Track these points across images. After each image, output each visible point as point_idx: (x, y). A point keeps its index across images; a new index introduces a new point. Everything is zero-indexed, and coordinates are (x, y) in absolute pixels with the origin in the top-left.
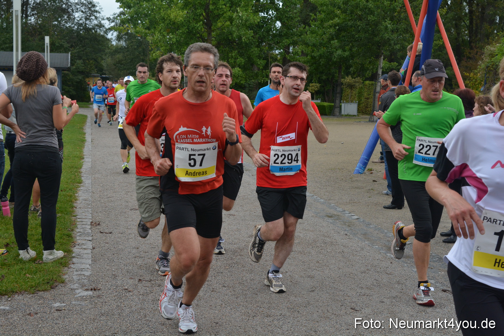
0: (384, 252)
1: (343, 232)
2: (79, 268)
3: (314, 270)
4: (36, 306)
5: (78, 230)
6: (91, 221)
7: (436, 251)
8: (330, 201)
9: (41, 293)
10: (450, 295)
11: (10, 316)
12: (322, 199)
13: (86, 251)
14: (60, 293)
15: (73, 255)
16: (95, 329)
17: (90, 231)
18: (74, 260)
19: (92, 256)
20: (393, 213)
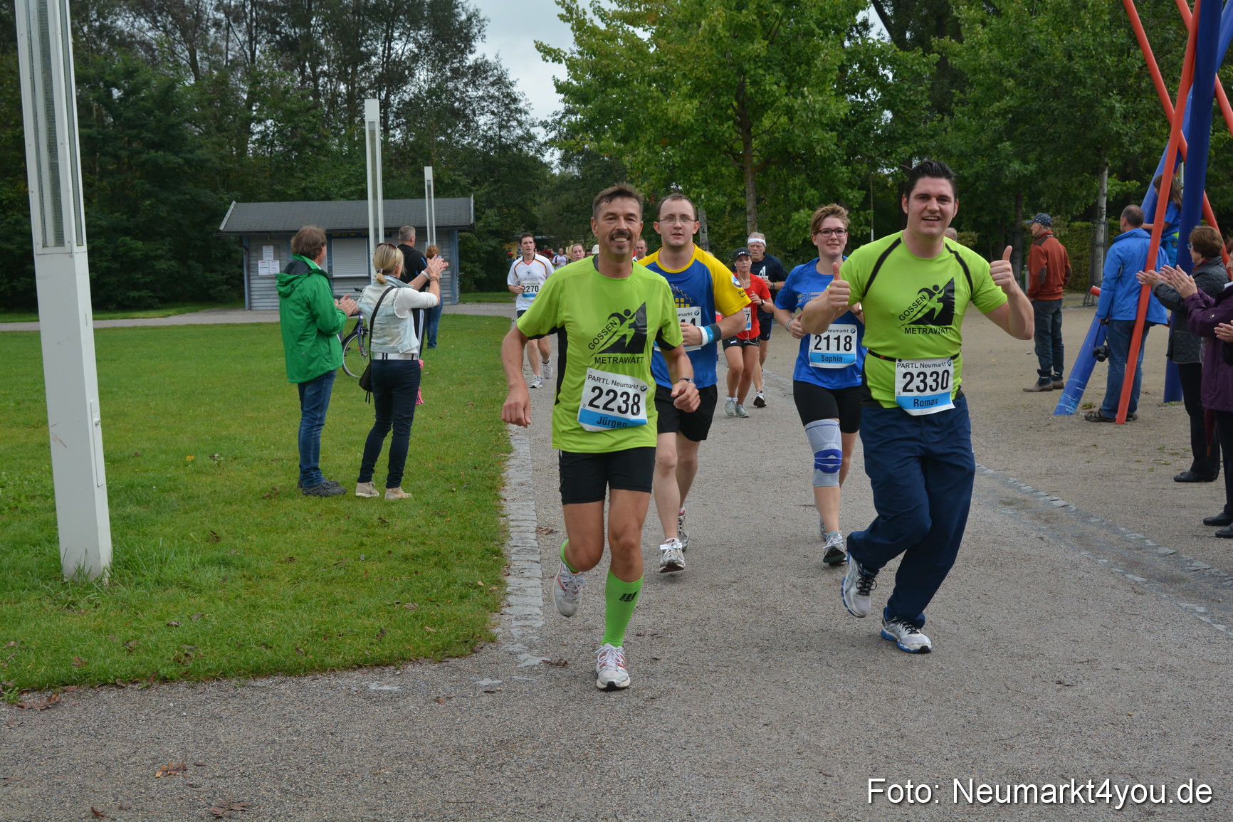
0: (1120, 571)
1: (1034, 534)
2: (521, 613)
3: (980, 611)
4: (447, 686)
5: (512, 543)
6: (536, 524)
7: (1228, 567)
8: (1007, 473)
9: (453, 661)
11: (401, 704)
12: (990, 468)
13: (531, 583)
14: (490, 660)
15: (508, 589)
16: (561, 725)
17: (535, 544)
18: (511, 599)
19: (543, 591)
20: (1137, 492)
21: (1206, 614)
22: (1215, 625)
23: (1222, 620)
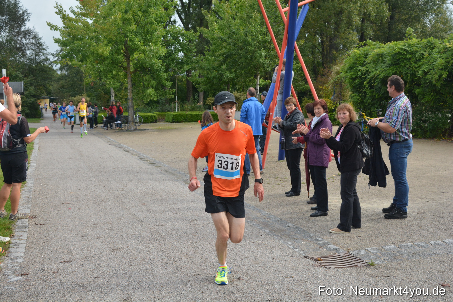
0: (260, 228)
2: (14, 256)
5: (17, 224)
7: (300, 225)
10: (310, 260)
13: (22, 241)
15: (11, 245)
17: (27, 224)
18: (10, 249)
19: (26, 245)
20: (267, 196)
21: (291, 244)
22: (295, 249)
23: (297, 247)
